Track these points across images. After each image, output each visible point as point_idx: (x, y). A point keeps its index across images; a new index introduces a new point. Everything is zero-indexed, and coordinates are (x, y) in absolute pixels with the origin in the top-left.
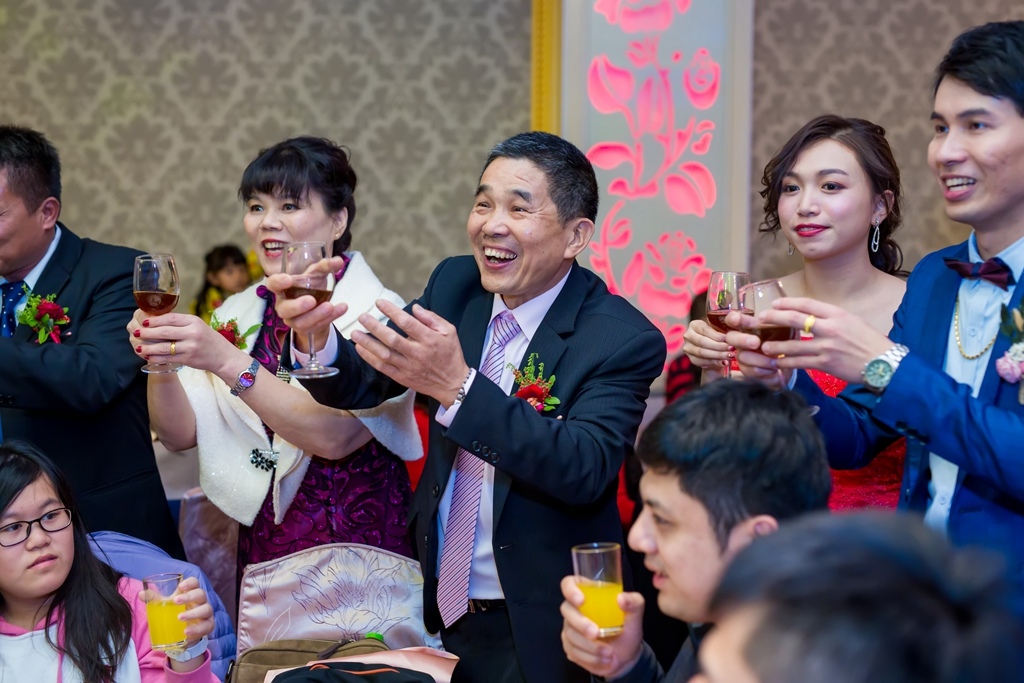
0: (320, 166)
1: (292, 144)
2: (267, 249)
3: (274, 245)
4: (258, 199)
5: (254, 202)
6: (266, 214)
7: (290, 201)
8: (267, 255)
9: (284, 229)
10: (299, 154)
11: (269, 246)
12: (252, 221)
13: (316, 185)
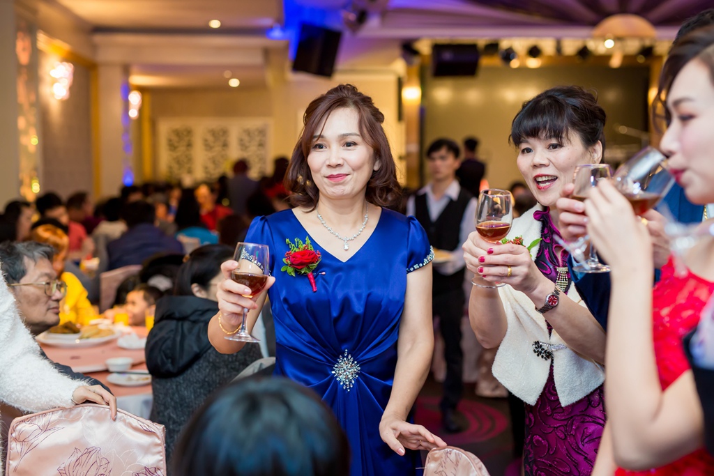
0: (575, 108)
1: (549, 94)
2: (538, 182)
3: (544, 179)
4: (527, 142)
5: (524, 146)
6: (535, 154)
7: (554, 141)
8: (539, 188)
9: (551, 164)
10: (556, 101)
11: (540, 179)
12: (524, 162)
13: (574, 125)
